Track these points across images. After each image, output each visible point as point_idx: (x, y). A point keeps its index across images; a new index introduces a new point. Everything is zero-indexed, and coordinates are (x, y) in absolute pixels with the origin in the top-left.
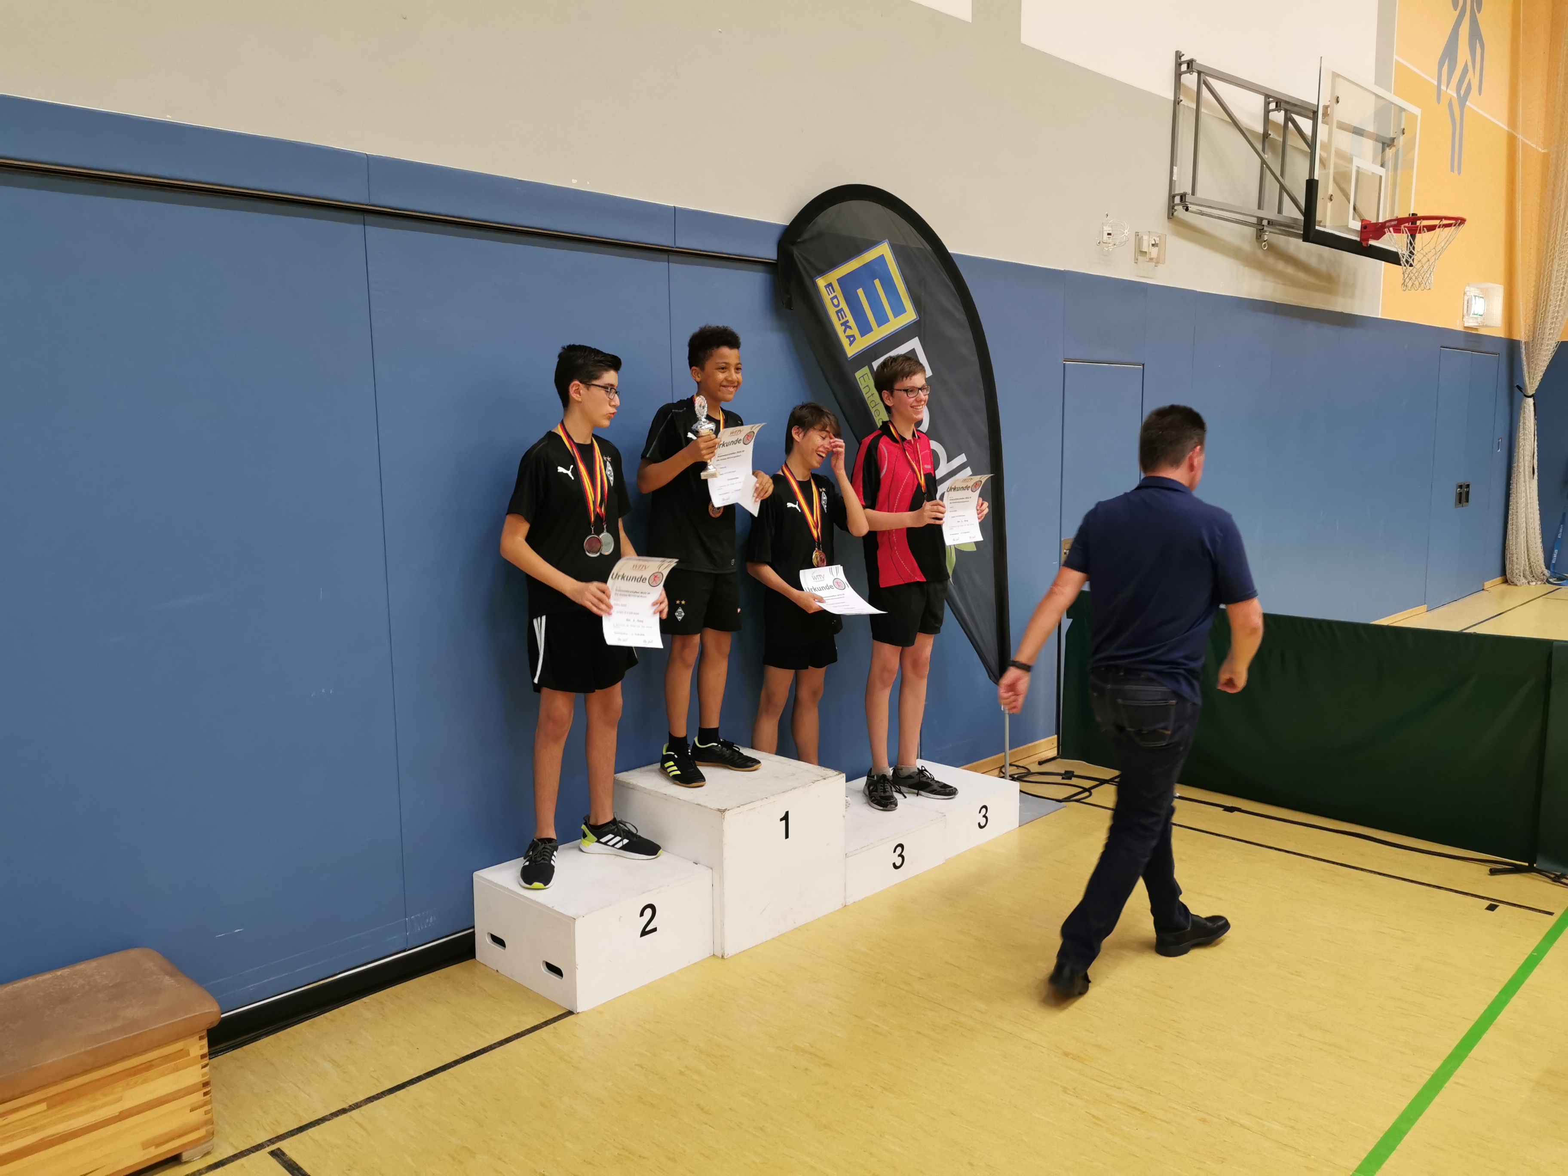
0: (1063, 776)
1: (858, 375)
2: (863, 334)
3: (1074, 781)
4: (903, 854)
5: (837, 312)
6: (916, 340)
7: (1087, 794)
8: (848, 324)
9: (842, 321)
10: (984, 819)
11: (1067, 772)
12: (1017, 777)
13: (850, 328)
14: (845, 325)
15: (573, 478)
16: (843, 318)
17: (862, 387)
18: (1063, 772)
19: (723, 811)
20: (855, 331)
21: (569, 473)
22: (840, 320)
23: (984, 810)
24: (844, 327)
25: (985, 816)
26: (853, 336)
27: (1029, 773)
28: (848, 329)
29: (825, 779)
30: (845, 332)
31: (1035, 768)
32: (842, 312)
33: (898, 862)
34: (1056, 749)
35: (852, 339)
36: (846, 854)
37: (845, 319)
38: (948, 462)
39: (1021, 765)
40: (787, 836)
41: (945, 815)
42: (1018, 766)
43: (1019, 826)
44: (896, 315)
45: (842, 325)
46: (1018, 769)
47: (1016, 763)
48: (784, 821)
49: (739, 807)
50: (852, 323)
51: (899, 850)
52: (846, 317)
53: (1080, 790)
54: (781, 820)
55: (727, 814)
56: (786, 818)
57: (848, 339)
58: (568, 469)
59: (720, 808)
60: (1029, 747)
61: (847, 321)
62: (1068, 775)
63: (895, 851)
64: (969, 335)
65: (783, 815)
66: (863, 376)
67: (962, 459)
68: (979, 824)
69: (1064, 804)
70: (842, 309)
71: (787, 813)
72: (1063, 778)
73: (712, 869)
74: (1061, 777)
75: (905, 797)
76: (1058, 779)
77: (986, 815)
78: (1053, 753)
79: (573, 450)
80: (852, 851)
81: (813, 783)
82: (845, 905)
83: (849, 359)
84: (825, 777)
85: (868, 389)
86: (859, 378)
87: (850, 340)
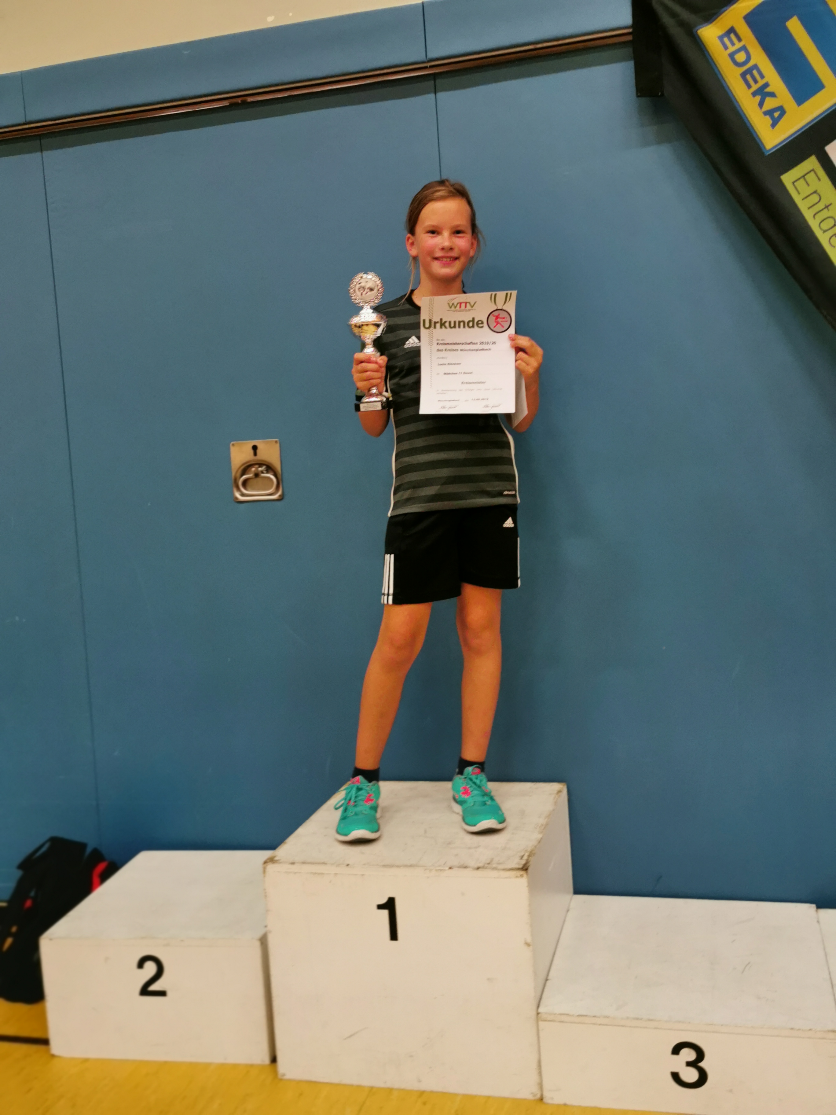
2: (801, 98)
4: (701, 1065)
5: (743, 75)
8: (767, 89)
9: (755, 87)
13: (773, 95)
14: (762, 92)
16: (756, 82)
17: (797, 199)
22: (749, 86)
24: (758, 98)
26: (780, 108)
28: (768, 99)
30: (761, 104)
32: (755, 72)
33: (688, 1075)
35: (776, 115)
36: (539, 1012)
37: (761, 83)
40: (394, 937)
45: (754, 94)
48: (385, 913)
51: (688, 1053)
52: (762, 77)
54: (380, 907)
55: (270, 868)
56: (390, 905)
57: (768, 117)
61: (767, 85)
63: (675, 1052)
65: (383, 901)
66: (803, 176)
70: (755, 67)
71: (392, 900)
73: (260, 940)
80: (555, 1014)
81: (450, 868)
82: (541, 1099)
83: (767, 154)
84: (486, 865)
85: (815, 198)
86: (793, 183)
87: (772, 117)
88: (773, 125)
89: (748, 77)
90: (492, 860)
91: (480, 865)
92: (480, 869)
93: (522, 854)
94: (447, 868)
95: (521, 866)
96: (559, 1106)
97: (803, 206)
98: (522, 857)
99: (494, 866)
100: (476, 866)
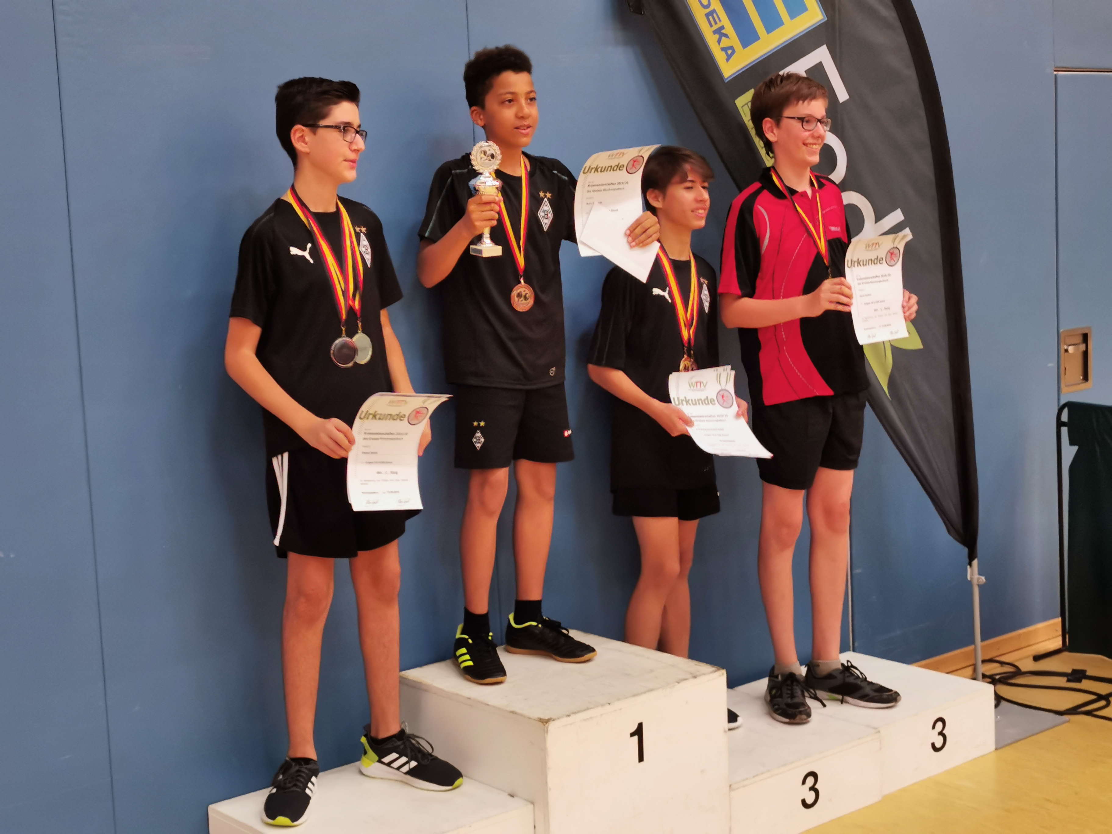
0: (1070, 678)
1: (739, 104)
2: (745, 44)
3: (1085, 684)
4: (816, 786)
5: (707, 15)
6: (824, 48)
7: (1103, 703)
8: (723, 31)
9: (715, 27)
10: (941, 738)
11: (1075, 672)
12: (1000, 678)
13: (726, 36)
14: (720, 32)
15: (312, 262)
16: (716, 23)
17: (745, 120)
18: (1069, 671)
19: (545, 722)
20: (733, 40)
21: (306, 254)
22: (711, 26)
23: (940, 725)
24: (717, 36)
25: (941, 733)
26: (732, 48)
27: (1018, 672)
28: (723, 38)
29: (695, 677)
30: (719, 42)
31: (1027, 665)
32: (715, 15)
33: (810, 798)
34: (1060, 639)
35: (729, 52)
36: (730, 786)
37: (719, 25)
38: (876, 222)
39: (1007, 661)
40: (641, 759)
41: (879, 732)
42: (1002, 663)
43: (996, 749)
44: (793, 15)
45: (715, 32)
46: (1002, 666)
47: (998, 659)
48: (636, 738)
49: (568, 716)
50: (729, 29)
51: (810, 780)
52: (720, 21)
53: (1093, 697)
54: (632, 735)
55: (552, 726)
56: (639, 732)
57: (723, 53)
58: (304, 250)
59: (542, 717)
60: (1020, 635)
61: (722, 28)
62: (1077, 675)
63: (804, 782)
64: (902, 39)
66: (748, 103)
67: (897, 216)
68: (933, 745)
69: (1066, 717)
70: (714, 11)
71: (640, 725)
72: (1069, 681)
73: (533, 803)
74: (1065, 679)
75: (824, 706)
76: (1062, 682)
77: (944, 732)
78: (1057, 643)
79: (309, 223)
80: (740, 782)
81: (678, 683)
83: (725, 82)
86: (742, 107)
87: (727, 54)
88: (728, 60)
89: (711, 18)
92: (697, 677)
100: (691, 676)
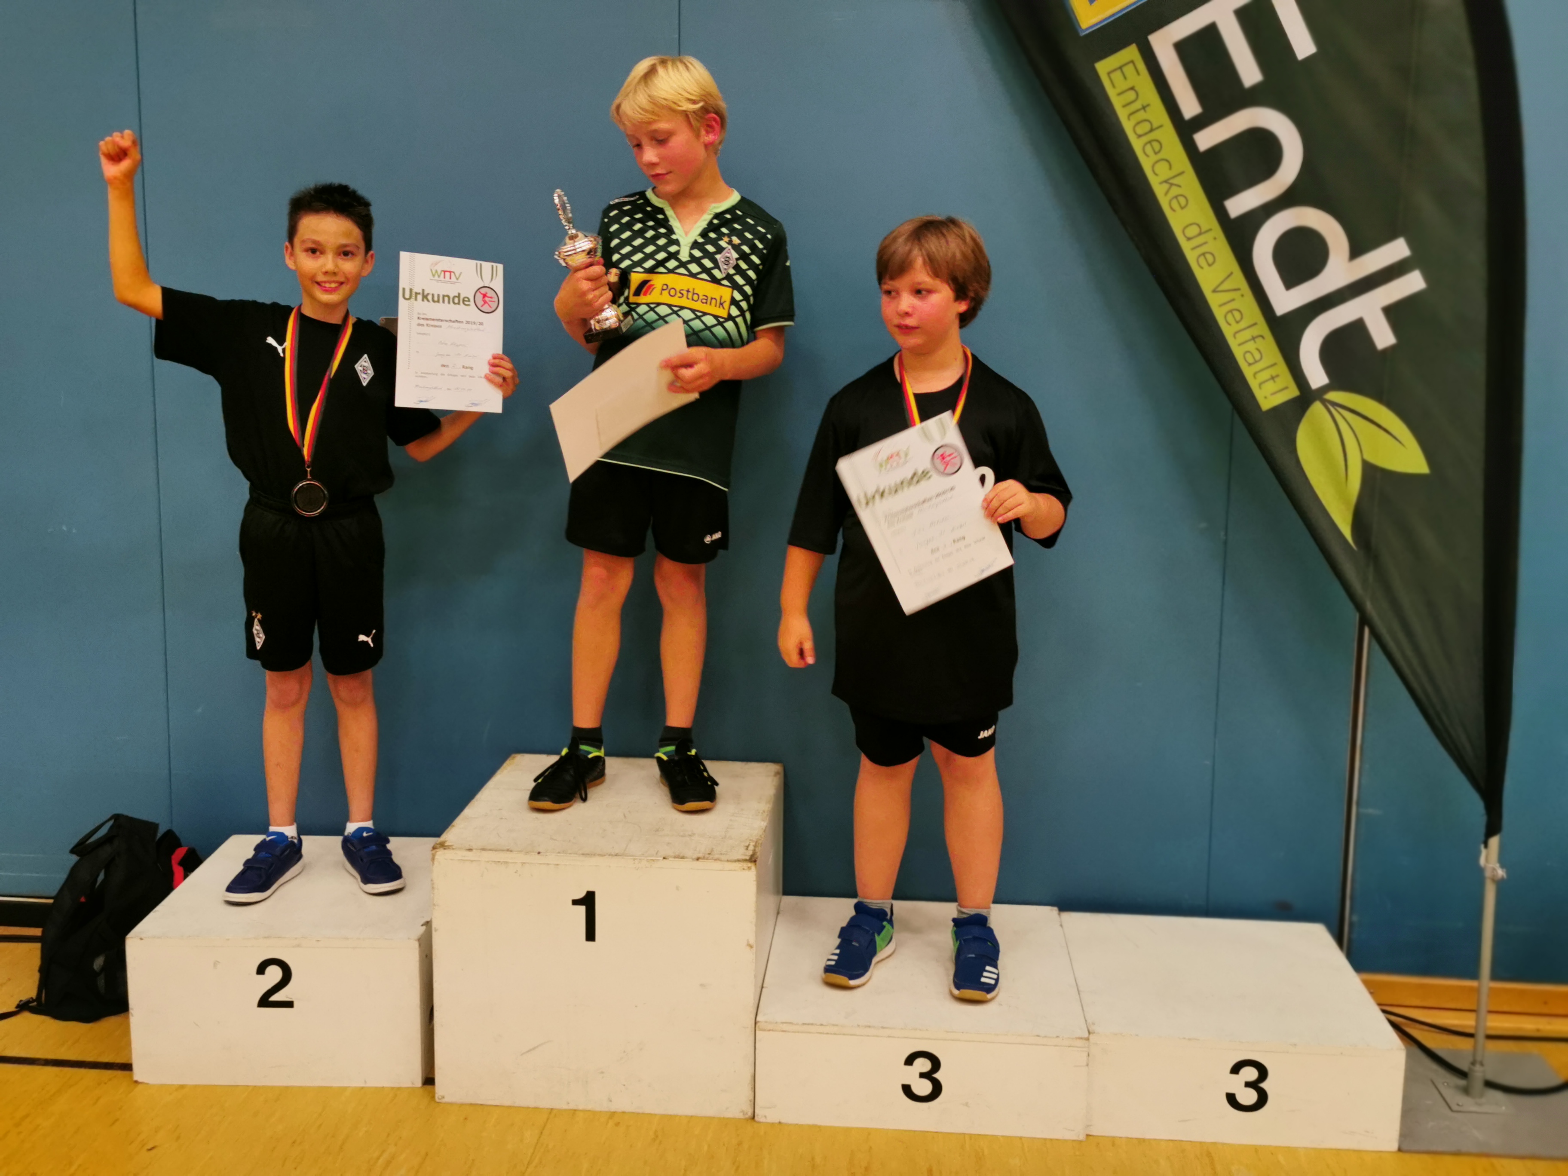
1: (1103, 67)
4: (937, 1076)
10: (1254, 1092)
17: (1111, 93)
19: (436, 847)
23: (1251, 1071)
25: (1254, 1086)
29: (698, 859)
33: (922, 1087)
36: (757, 1022)
40: (590, 937)
41: (1088, 1039)
43: (1400, 1150)
48: (582, 909)
49: (471, 850)
51: (923, 1064)
54: (575, 902)
55: (440, 854)
56: (588, 901)
63: (909, 1062)
65: (581, 895)
66: (1120, 68)
68: (1229, 1097)
71: (591, 894)
73: (419, 940)
77: (1261, 1085)
80: (776, 1023)
81: (664, 858)
82: (753, 1117)
83: (1082, 34)
84: (707, 856)
85: (1131, 95)
86: (1109, 74)
88: (1092, 1)
90: (712, 850)
91: (700, 855)
92: (700, 860)
93: (747, 844)
94: (662, 858)
95: (748, 858)
96: (773, 1124)
97: (1117, 102)
98: (747, 847)
99: (716, 856)
100: (695, 856)
